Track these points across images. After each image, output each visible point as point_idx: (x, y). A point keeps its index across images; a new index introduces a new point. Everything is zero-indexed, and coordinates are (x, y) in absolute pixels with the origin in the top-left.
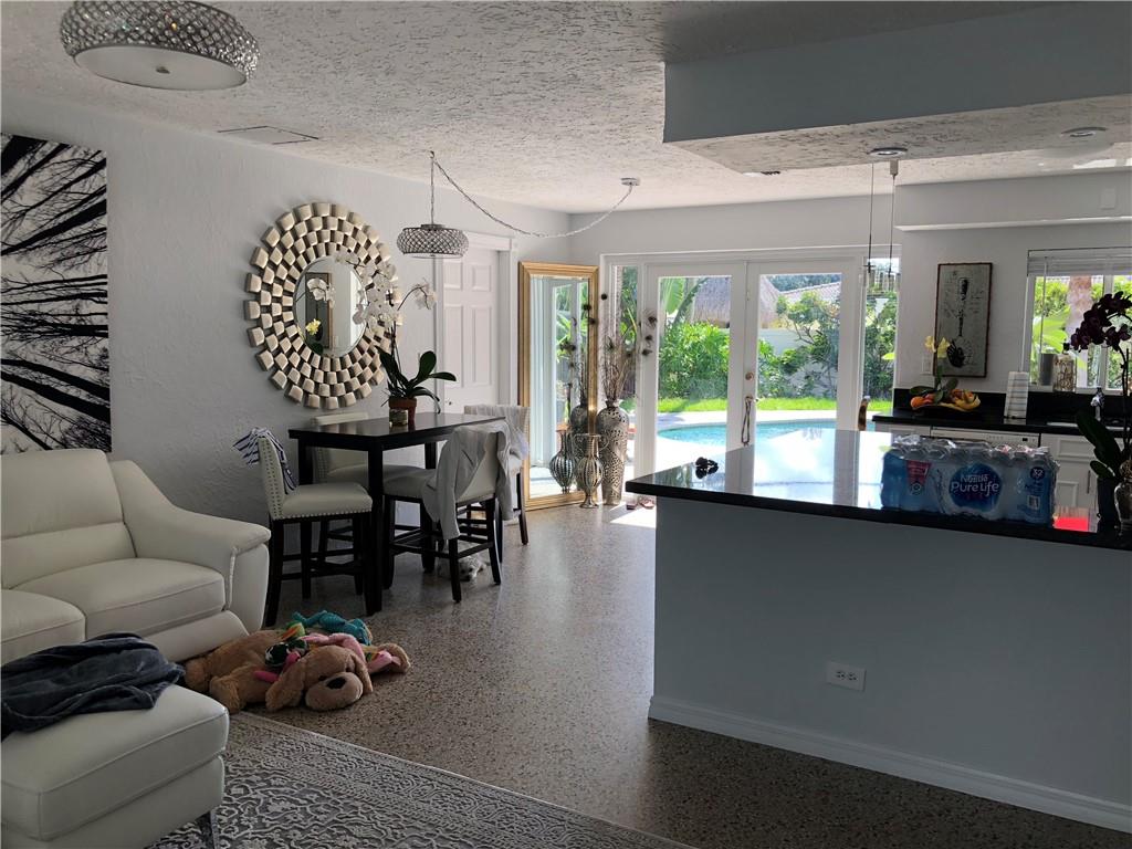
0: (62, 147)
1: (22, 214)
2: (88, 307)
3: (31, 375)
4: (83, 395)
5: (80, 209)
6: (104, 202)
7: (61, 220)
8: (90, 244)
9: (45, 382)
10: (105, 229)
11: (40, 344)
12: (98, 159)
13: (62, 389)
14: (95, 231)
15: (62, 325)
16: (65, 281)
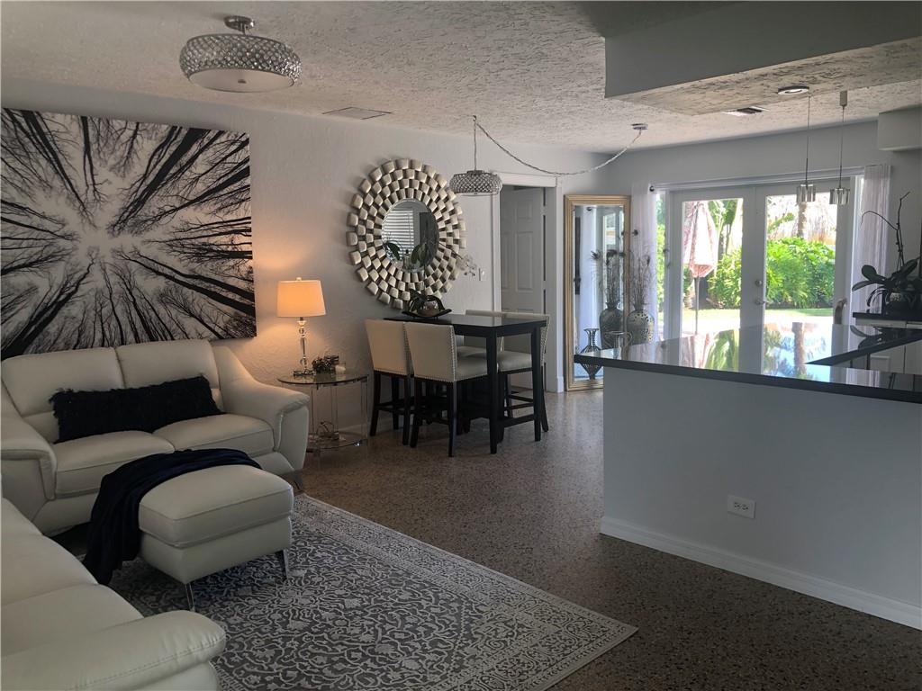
0: (221, 133)
1: (197, 180)
2: (239, 239)
3: (204, 285)
4: (237, 298)
5: (233, 174)
6: (248, 167)
7: (221, 181)
8: (239, 197)
9: (213, 290)
10: (249, 186)
11: (210, 264)
12: (243, 139)
13: (224, 294)
14: (242, 188)
15: (223, 251)
16: (224, 222)
